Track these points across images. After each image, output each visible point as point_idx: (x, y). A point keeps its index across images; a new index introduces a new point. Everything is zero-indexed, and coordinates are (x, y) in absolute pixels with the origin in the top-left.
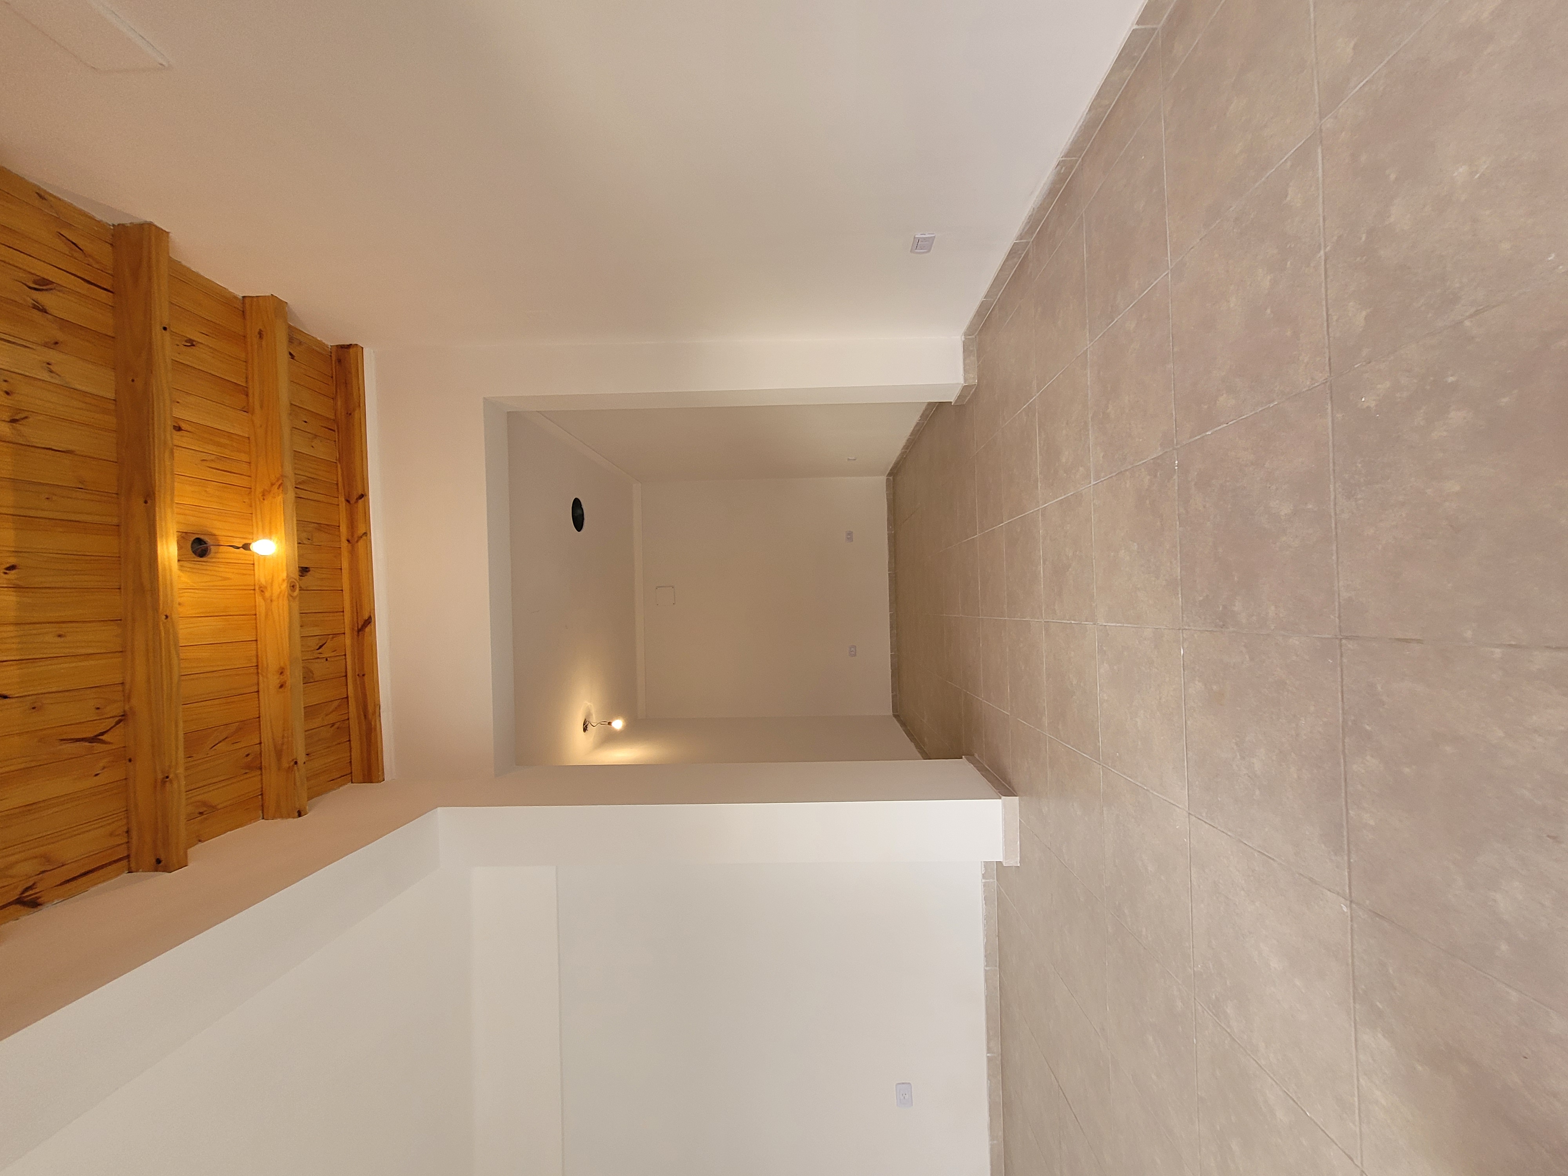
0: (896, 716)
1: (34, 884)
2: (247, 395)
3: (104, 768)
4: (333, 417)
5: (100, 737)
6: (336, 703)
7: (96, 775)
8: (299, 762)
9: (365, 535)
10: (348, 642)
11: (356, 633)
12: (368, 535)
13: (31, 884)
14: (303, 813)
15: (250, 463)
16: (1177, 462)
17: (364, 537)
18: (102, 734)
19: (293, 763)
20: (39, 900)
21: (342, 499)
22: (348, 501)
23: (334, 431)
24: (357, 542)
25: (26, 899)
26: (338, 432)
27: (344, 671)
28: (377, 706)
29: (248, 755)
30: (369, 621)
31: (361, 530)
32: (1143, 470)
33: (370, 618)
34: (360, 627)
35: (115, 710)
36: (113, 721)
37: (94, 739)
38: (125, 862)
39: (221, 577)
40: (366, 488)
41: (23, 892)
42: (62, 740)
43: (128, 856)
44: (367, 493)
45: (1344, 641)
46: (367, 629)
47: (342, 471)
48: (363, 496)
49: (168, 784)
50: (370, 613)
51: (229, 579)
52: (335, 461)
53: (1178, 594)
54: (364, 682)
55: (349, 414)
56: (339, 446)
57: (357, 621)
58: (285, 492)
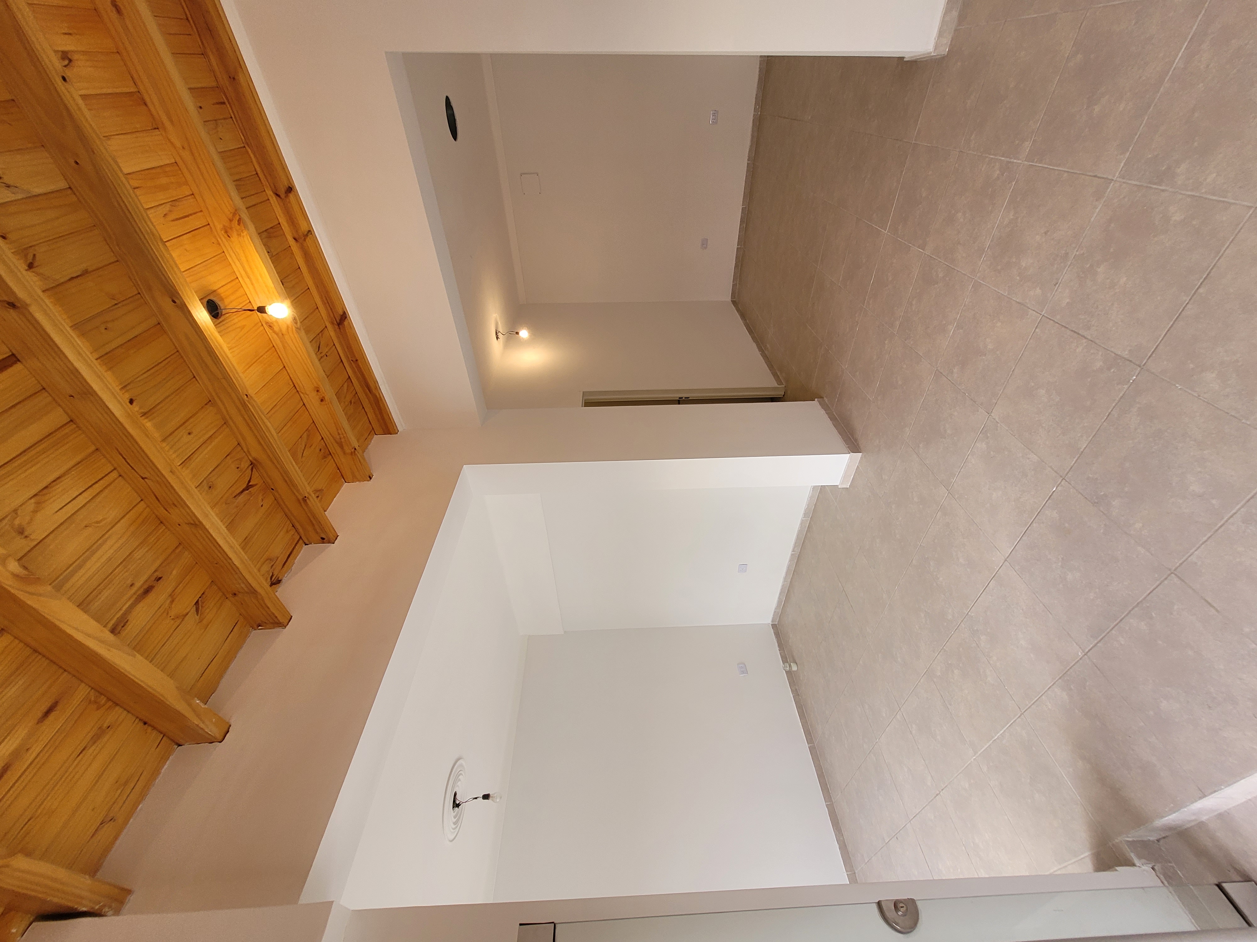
0: (734, 302)
1: (273, 573)
2: (146, 104)
3: (262, 500)
4: (214, 84)
5: (250, 484)
6: (345, 385)
7: (262, 506)
8: (356, 448)
9: (310, 233)
10: (332, 334)
11: (337, 327)
12: (313, 233)
13: (271, 574)
14: (371, 476)
15: (193, 194)
16: (1135, 377)
17: (310, 236)
18: (249, 481)
19: (354, 449)
20: (280, 579)
21: (270, 193)
22: (278, 195)
23: (224, 103)
24: (305, 240)
25: (274, 581)
26: (229, 103)
27: (339, 358)
28: (376, 382)
29: (320, 450)
30: (344, 316)
31: (304, 228)
32: (1100, 353)
33: (344, 313)
34: (338, 321)
35: (245, 464)
36: (249, 471)
37: (248, 487)
38: (301, 541)
39: (239, 327)
40: (291, 180)
41: (271, 579)
42: (235, 497)
43: (301, 537)
44: (293, 185)
45: (1173, 575)
46: (346, 323)
47: (255, 156)
48: (290, 189)
49: (308, 501)
50: (343, 308)
51: (244, 326)
52: (242, 145)
53: (1074, 458)
54: (358, 365)
55: (233, 79)
56: (239, 125)
57: (334, 316)
58: (246, 227)
